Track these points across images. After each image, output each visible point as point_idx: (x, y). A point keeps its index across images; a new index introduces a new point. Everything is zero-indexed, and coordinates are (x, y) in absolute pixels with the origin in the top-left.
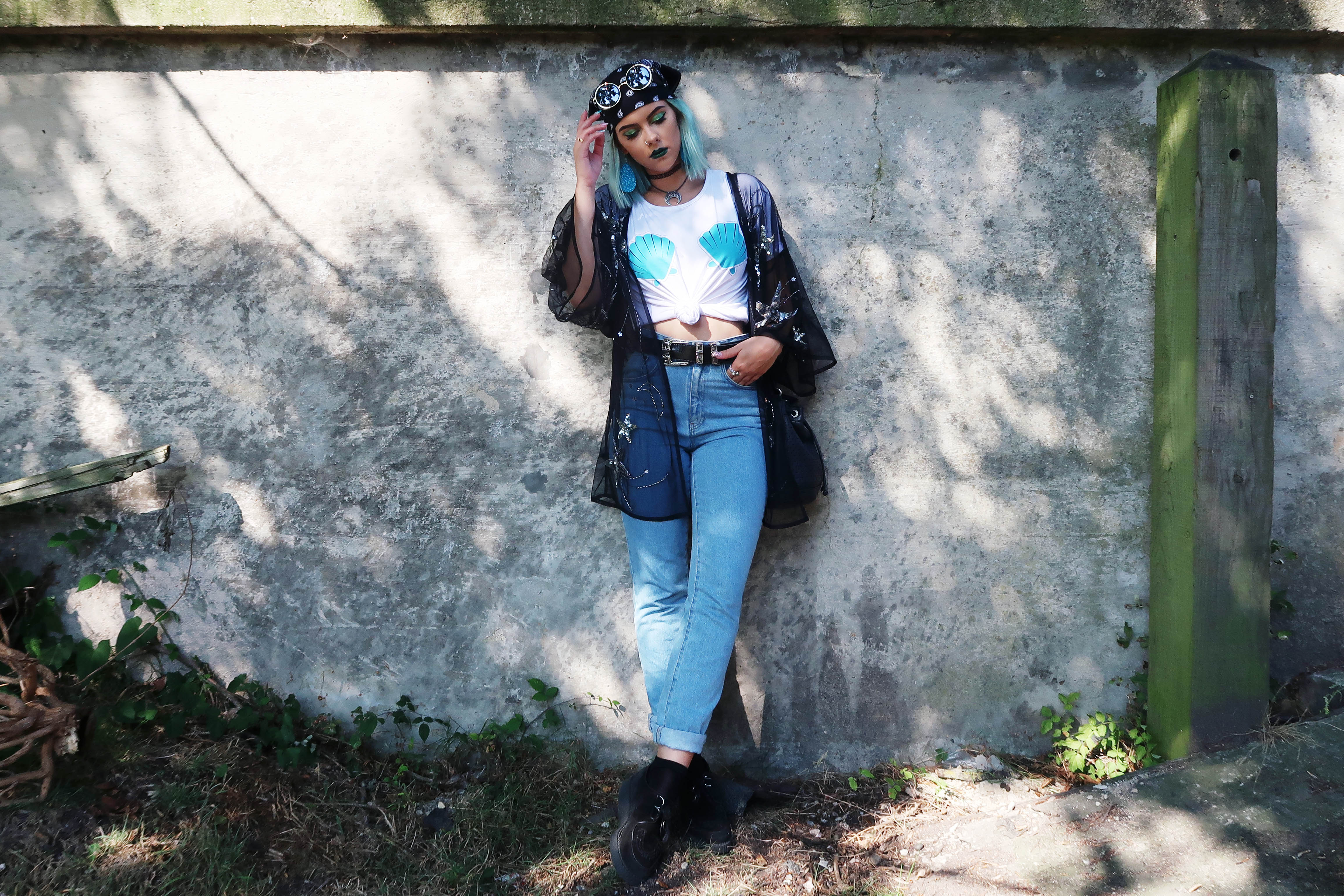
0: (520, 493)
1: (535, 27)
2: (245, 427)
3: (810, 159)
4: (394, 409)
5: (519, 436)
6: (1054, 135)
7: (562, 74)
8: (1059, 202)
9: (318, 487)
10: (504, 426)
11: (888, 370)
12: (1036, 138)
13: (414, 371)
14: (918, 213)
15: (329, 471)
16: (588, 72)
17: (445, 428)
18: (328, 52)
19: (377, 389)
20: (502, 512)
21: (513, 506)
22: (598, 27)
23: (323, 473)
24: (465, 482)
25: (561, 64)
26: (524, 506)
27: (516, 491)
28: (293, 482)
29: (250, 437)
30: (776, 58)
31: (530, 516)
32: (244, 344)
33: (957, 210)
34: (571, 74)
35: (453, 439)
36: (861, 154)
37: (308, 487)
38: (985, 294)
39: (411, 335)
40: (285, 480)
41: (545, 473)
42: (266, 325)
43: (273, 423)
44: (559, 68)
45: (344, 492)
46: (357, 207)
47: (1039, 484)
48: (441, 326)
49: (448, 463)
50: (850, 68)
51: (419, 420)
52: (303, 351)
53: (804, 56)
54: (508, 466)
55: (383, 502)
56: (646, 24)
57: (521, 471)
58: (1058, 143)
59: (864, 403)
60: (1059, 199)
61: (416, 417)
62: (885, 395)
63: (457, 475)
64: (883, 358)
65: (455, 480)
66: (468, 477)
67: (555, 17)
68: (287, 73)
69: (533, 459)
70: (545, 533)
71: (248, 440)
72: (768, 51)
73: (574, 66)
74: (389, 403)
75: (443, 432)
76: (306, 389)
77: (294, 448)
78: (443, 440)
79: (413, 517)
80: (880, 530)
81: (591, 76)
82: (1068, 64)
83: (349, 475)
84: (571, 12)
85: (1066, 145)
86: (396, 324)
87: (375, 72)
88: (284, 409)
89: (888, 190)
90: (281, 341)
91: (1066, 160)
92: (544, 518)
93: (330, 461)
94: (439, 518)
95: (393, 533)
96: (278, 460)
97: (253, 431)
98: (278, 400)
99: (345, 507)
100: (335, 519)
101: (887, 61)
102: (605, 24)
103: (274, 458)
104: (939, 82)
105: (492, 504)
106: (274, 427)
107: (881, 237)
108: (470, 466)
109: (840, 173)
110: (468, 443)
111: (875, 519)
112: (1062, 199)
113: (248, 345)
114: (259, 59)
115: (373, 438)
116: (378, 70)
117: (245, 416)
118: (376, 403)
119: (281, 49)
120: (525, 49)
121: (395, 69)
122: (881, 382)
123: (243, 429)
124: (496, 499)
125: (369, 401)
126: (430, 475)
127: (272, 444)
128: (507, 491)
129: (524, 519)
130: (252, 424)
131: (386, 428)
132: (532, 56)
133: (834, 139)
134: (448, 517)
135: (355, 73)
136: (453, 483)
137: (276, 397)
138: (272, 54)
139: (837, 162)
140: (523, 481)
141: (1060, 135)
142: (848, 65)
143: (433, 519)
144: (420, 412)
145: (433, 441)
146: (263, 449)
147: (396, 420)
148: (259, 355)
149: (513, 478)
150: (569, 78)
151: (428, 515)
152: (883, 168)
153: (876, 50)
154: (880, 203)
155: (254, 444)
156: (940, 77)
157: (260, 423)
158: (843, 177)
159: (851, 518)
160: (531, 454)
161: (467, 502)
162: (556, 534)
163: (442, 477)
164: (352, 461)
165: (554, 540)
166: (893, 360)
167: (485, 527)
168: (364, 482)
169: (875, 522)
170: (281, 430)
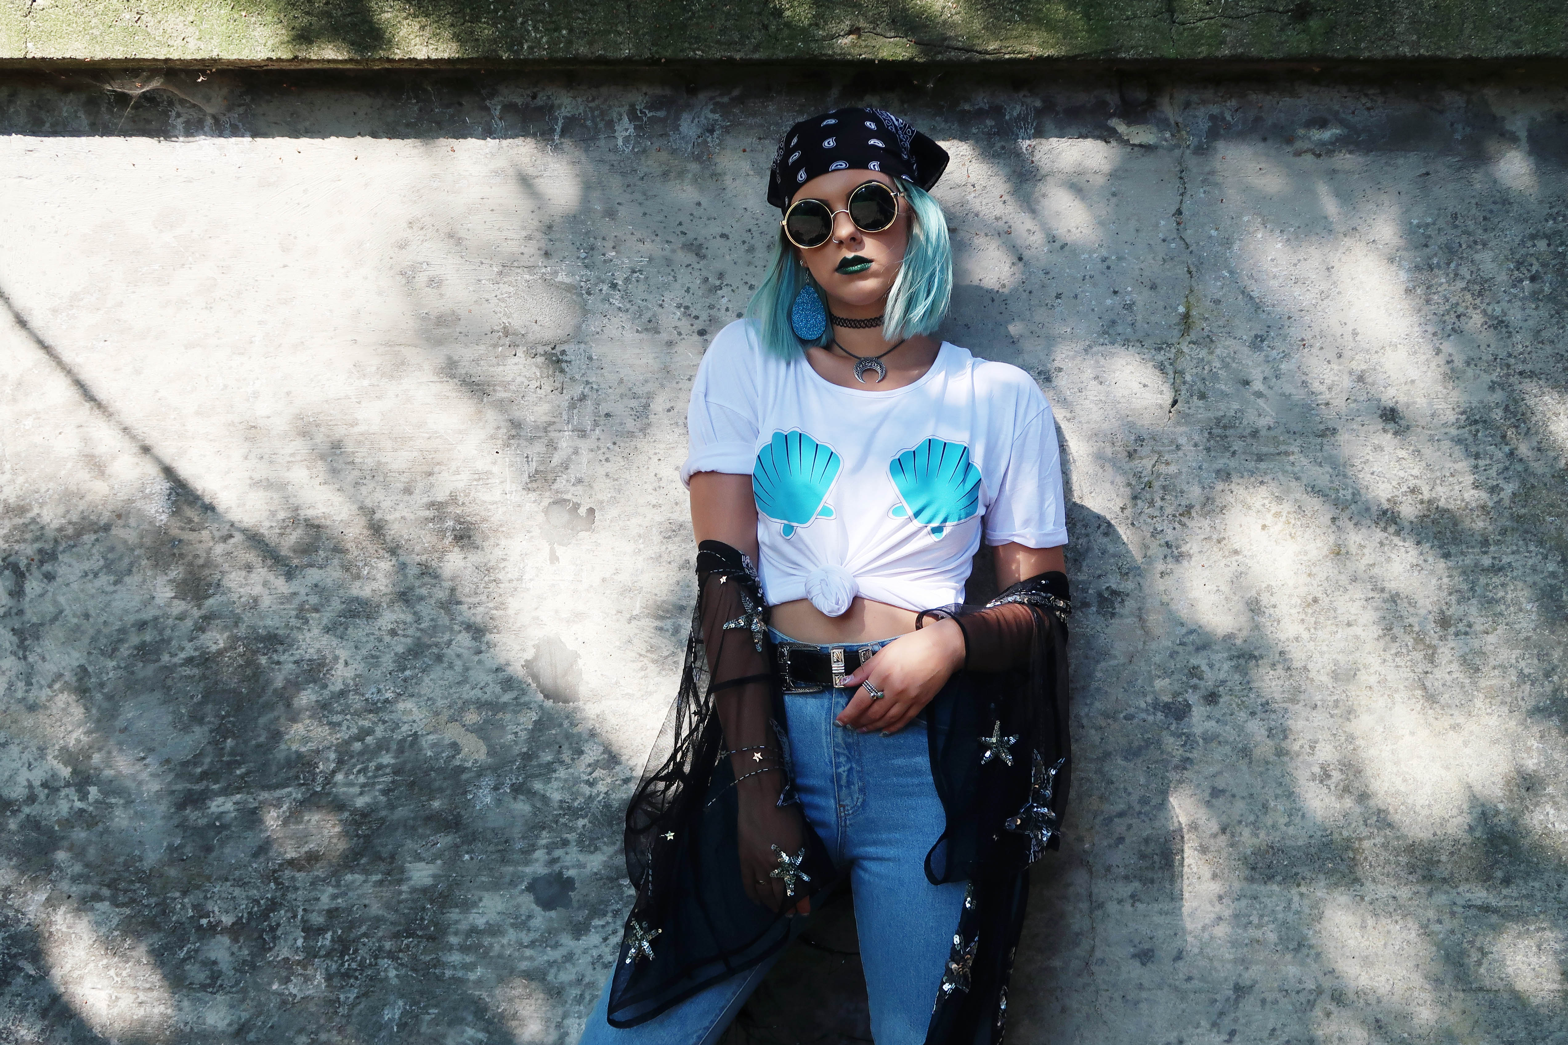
0: (524, 911)
1: (552, 60)
2: (18, 792)
3: (1058, 296)
4: (294, 756)
5: (522, 807)
6: (1513, 251)
7: (602, 143)
8: (1521, 373)
9: (153, 901)
10: (496, 788)
11: (1202, 684)
12: (1477, 257)
13: (331, 688)
14: (1259, 395)
15: (173, 872)
16: (650, 138)
17: (385, 792)
18: (171, 103)
19: (262, 721)
20: (491, 945)
21: (512, 935)
22: (668, 61)
23: (161, 876)
24: (425, 890)
25: (601, 125)
26: (533, 935)
27: (518, 906)
28: (106, 892)
29: (27, 810)
30: (997, 111)
31: (544, 952)
32: (15, 639)
33: (1330, 389)
34: (620, 142)
35: (401, 812)
36: (1153, 287)
37: (133, 901)
38: (1382, 544)
39: (325, 621)
40: (90, 888)
41: (571, 873)
42: (55, 602)
43: (68, 785)
44: (597, 131)
45: (201, 911)
46: (226, 387)
47: (1484, 894)
48: (378, 606)
49: (393, 857)
50: (1134, 129)
51: (339, 777)
52: (125, 650)
53: (1049, 108)
54: (504, 861)
55: (273, 929)
56: (756, 56)
57: (528, 870)
58: (1519, 264)
59: (1158, 743)
60: (1520, 367)
61: (334, 772)
62: (1198, 730)
63: (409, 879)
64: (1194, 661)
65: (404, 888)
66: (428, 881)
67: (591, 43)
68: (96, 142)
69: (549, 848)
70: (571, 984)
71: (22, 816)
72: (982, 100)
73: (625, 129)
74: (283, 746)
75: (383, 799)
76: (130, 722)
77: (106, 830)
78: (383, 813)
79: (328, 955)
80: (1189, 979)
81: (656, 145)
82: (1539, 119)
83: (208, 878)
84: (619, 34)
85: (1534, 269)
86: (296, 602)
87: (259, 140)
88: (90, 757)
89: (1203, 353)
90: (83, 633)
91: (1535, 296)
92: (569, 957)
93: (174, 855)
94: (376, 957)
95: (291, 986)
96: (78, 852)
97: (31, 799)
98: (78, 741)
99: (200, 939)
100: (184, 960)
101: (1201, 116)
102: (682, 55)
103: (70, 849)
104: (1298, 154)
105: (474, 930)
106: (71, 791)
107: (1190, 438)
108: (433, 861)
109: (1113, 322)
110: (428, 819)
111: (1179, 957)
112: (1529, 367)
113: (22, 641)
114: (43, 115)
115: (254, 811)
116: (265, 135)
117: (16, 772)
118: (259, 746)
119: (83, 97)
120: (534, 97)
121: (295, 133)
122: (1189, 706)
123: (14, 795)
124: (480, 922)
125: (246, 742)
126: (359, 878)
127: (67, 823)
128: (500, 907)
129: (531, 958)
130: (30, 786)
131: (278, 793)
132: (548, 110)
133: (1104, 260)
134: (391, 955)
135: (222, 140)
136: (400, 893)
137: (75, 735)
138: (66, 106)
139: (1109, 302)
140: (530, 888)
141: (1523, 251)
142: (1129, 124)
143: (363, 959)
144: (340, 762)
145: (364, 815)
146: (50, 832)
147: (297, 777)
148: (44, 659)
149: (513, 884)
150: (615, 150)
151: (356, 951)
152: (1194, 313)
153: (1181, 96)
154: (1188, 378)
155: (33, 823)
156: (1299, 145)
157: (44, 785)
158: (1120, 329)
159: (1134, 956)
160: (545, 838)
161: (427, 927)
162: (591, 985)
163: (380, 883)
164: (214, 854)
165: (588, 997)
166: (1211, 666)
167: (460, 974)
168: (237, 892)
169: (1180, 964)
170: (84, 797)
